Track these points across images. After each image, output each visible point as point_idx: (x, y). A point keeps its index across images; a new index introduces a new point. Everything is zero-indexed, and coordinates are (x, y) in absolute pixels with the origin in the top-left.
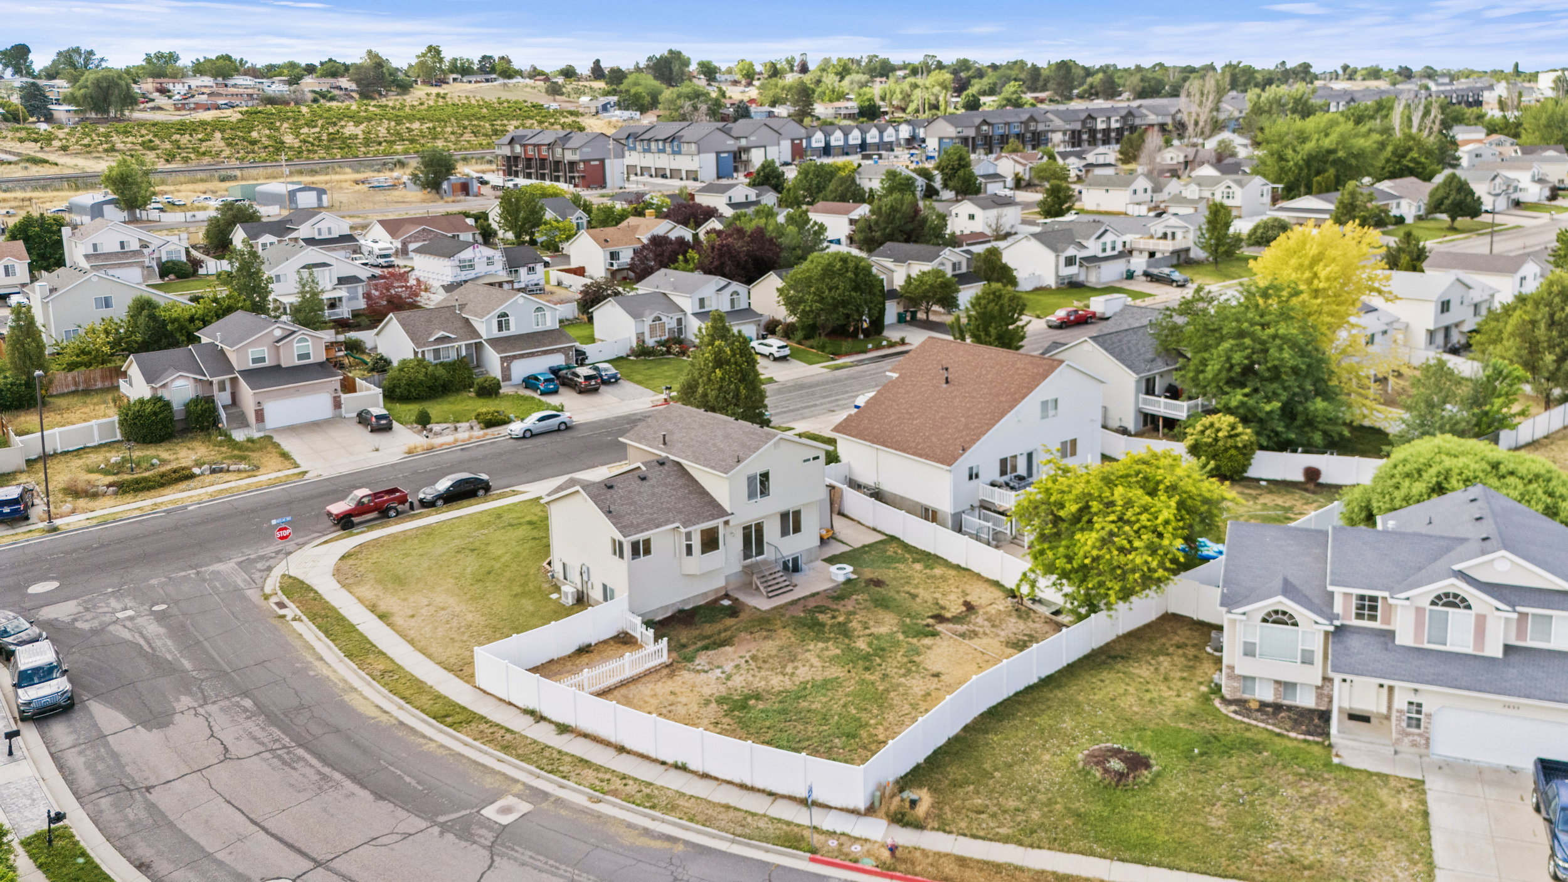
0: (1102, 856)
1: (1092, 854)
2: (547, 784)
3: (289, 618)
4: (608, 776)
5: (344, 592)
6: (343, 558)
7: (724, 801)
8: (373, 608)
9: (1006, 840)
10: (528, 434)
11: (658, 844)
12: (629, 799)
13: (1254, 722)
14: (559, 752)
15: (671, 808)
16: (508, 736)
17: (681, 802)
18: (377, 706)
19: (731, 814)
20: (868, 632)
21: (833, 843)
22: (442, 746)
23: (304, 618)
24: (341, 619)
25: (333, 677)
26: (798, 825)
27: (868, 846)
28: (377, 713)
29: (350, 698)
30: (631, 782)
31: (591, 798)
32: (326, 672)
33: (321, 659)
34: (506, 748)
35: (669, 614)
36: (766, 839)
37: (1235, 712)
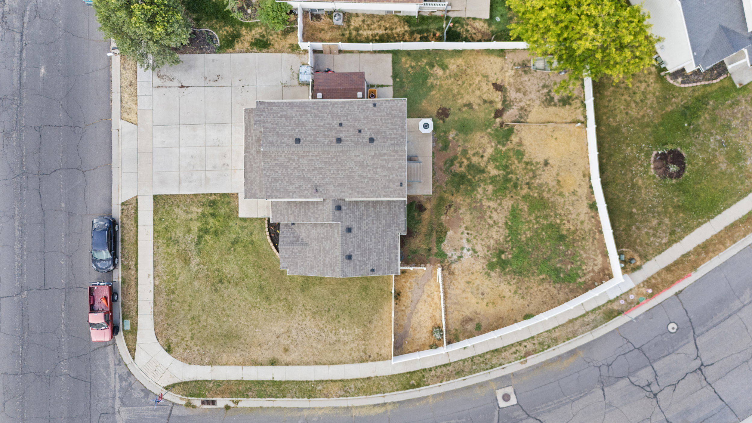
0: (705, 222)
1: (702, 224)
2: (497, 373)
3: (232, 405)
4: (514, 349)
6: (169, 350)
7: (567, 320)
8: (256, 363)
9: (669, 244)
11: (572, 360)
12: (535, 351)
13: (694, 84)
14: (480, 356)
15: (556, 341)
16: (450, 368)
17: (554, 335)
18: (375, 405)
19: (578, 323)
21: (622, 302)
22: (434, 396)
23: (239, 399)
24: (260, 383)
25: (327, 412)
26: (603, 305)
27: (633, 292)
28: (382, 410)
29: (355, 413)
30: (525, 344)
31: (521, 363)
32: (321, 412)
33: (302, 409)
34: (459, 373)
36: (601, 323)
37: (683, 82)
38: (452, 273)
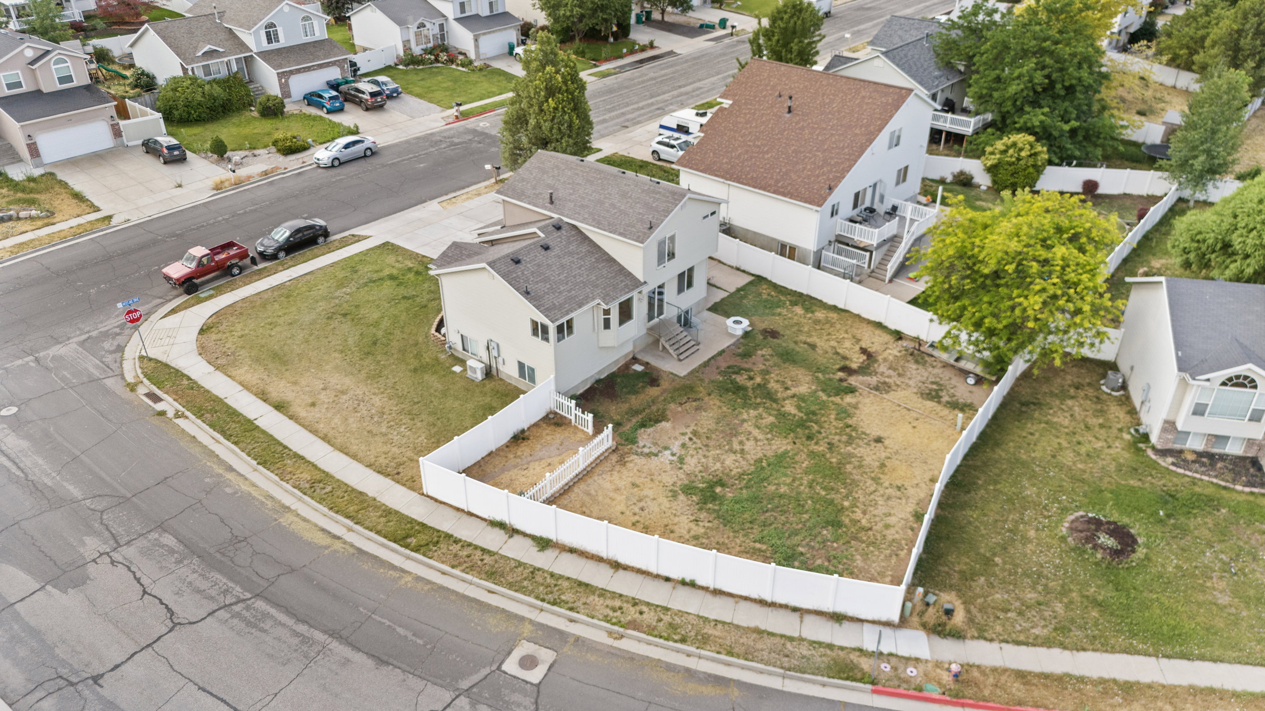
0: (1146, 654)
1: (1138, 653)
2: (554, 618)
3: (171, 414)
4: (617, 603)
5: (220, 377)
6: (202, 331)
7: (752, 624)
8: (263, 396)
9: (1047, 643)
10: (336, 163)
11: (708, 690)
12: (651, 631)
13: (1198, 476)
14: (552, 575)
15: (703, 641)
16: (488, 559)
17: (709, 630)
18: (323, 530)
19: (769, 642)
20: (789, 393)
21: (886, 667)
22: (419, 579)
23: (188, 413)
24: (233, 414)
25: (255, 494)
26: (842, 648)
27: (921, 667)
28: (327, 541)
29: (286, 520)
30: (645, 609)
31: (610, 633)
32: (245, 487)
33: (231, 469)
34: (492, 575)
35: (588, 386)
36: (817, 671)
37: (1173, 464)
38: (622, 462)
